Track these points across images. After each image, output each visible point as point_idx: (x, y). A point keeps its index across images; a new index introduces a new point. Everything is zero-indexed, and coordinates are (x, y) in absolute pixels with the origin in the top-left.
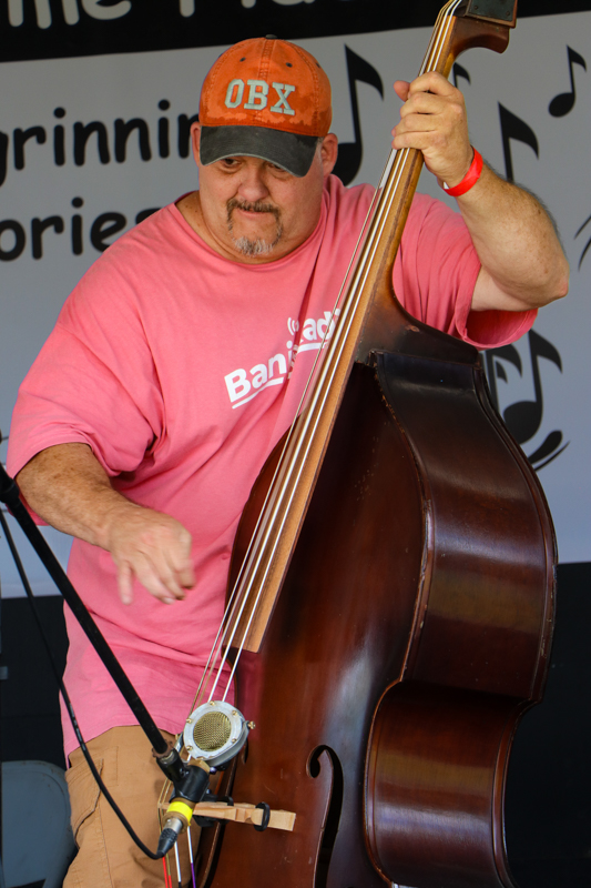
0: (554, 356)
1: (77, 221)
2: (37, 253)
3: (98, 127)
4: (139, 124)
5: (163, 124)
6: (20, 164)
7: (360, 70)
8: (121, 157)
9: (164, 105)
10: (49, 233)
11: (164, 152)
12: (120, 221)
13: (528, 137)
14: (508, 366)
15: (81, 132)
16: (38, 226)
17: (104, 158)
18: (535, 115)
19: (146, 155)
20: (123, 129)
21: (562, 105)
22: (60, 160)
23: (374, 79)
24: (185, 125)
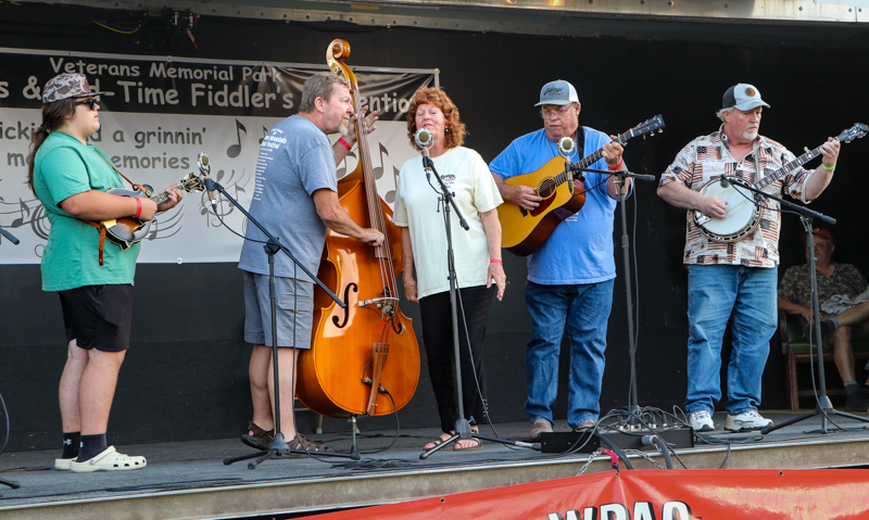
1: (165, 159)
2: (154, 167)
3: (169, 133)
4: (181, 134)
5: (188, 134)
6: (149, 142)
7: (240, 126)
8: (177, 142)
9: (188, 129)
10: (157, 162)
11: (188, 142)
12: (177, 160)
15: (166, 134)
16: (154, 159)
17: (172, 142)
19: (184, 142)
20: (177, 135)
22: (160, 141)
23: (244, 128)
24: (194, 135)
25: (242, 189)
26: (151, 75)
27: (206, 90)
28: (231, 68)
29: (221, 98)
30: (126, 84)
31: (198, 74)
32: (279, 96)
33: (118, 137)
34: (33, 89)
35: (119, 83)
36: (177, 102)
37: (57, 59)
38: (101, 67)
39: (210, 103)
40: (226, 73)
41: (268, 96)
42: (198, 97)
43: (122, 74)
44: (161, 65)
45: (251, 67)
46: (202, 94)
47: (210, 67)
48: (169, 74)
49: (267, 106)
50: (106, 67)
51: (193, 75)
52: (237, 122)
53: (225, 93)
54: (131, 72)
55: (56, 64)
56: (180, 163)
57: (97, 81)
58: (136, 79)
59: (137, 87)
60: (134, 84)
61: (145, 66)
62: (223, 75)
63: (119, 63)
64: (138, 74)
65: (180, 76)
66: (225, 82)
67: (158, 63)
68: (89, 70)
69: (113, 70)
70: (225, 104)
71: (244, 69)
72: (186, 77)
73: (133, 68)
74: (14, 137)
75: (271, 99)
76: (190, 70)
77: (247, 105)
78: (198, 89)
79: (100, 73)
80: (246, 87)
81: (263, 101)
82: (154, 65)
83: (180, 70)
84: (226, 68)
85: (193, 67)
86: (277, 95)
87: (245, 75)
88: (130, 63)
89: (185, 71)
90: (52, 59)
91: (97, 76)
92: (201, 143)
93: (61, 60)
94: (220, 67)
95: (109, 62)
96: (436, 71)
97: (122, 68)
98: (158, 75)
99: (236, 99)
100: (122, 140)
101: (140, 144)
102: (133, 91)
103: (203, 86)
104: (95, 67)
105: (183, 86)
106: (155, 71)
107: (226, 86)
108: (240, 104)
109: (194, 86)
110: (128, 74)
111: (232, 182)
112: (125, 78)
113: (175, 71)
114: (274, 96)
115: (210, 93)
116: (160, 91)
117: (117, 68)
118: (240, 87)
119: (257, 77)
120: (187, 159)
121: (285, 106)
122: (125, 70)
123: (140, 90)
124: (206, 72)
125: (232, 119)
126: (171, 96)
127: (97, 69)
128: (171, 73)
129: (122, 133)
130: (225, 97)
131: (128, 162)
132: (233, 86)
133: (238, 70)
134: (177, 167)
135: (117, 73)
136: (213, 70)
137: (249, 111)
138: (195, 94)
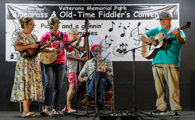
0: (127, 45)
1: (90, 32)
3: (92, 25)
4: (95, 25)
5: (97, 26)
7: (113, 23)
8: (94, 28)
9: (97, 24)
11: (97, 28)
12: (93, 33)
13: (126, 29)
14: (124, 46)
17: (92, 28)
18: (126, 27)
19: (96, 28)
20: (94, 26)
21: (128, 27)
23: (114, 23)
24: (99, 26)
25: (113, 41)
26: (87, 10)
27: (103, 13)
28: (111, 7)
29: (108, 15)
30: (80, 12)
31: (101, 9)
32: (126, 14)
33: (77, 27)
34: (54, 15)
35: (78, 12)
36: (94, 17)
37: (61, 6)
38: (73, 8)
39: (104, 17)
40: (109, 8)
41: (122, 14)
42: (100, 15)
43: (79, 10)
44: (90, 7)
45: (117, 6)
46: (102, 14)
47: (105, 6)
48: (92, 9)
49: (122, 17)
50: (74, 8)
51: (99, 9)
52: (112, 21)
53: (109, 14)
54: (81, 9)
55: (61, 8)
56: (94, 34)
57: (72, 12)
58: (83, 11)
59: (83, 13)
60: (82, 12)
61: (85, 7)
62: (109, 9)
63: (78, 7)
64: (83, 9)
65: (96, 10)
66: (109, 10)
67: (89, 6)
68: (69, 9)
69: (76, 9)
70: (109, 17)
71: (115, 7)
72: (97, 10)
73: (82, 8)
74: (48, 28)
75: (123, 15)
76: (99, 8)
77: (115, 17)
78: (101, 13)
79: (73, 10)
80: (115, 12)
81: (121, 15)
82: (88, 7)
83: (96, 8)
84: (110, 6)
85: (100, 7)
86: (125, 13)
87: (115, 8)
88: (81, 7)
89: (97, 8)
90: (59, 7)
91: (72, 10)
92: (101, 28)
93: (62, 7)
94: (108, 6)
95: (75, 7)
96: (178, 4)
97: (79, 8)
98: (89, 9)
99: (112, 15)
100: (78, 28)
101: (83, 29)
102: (82, 14)
103: (102, 12)
104: (71, 8)
105: (96, 12)
106: (88, 8)
107: (109, 12)
108: (113, 17)
109: (100, 12)
110: (81, 10)
111: (110, 39)
112: (80, 11)
113: (94, 8)
114: (124, 14)
115: (104, 14)
116: (90, 14)
117: (77, 8)
118: (114, 12)
119: (119, 9)
120: (97, 32)
121: (127, 17)
122: (80, 9)
123: (84, 14)
124: (103, 8)
125: (111, 21)
126: (93, 15)
127: (72, 9)
128: (93, 9)
129: (78, 26)
130: (109, 15)
131: (79, 34)
132: (111, 12)
133: (113, 7)
134: (94, 35)
135: (77, 9)
136: (105, 7)
137: (116, 18)
138: (100, 14)
